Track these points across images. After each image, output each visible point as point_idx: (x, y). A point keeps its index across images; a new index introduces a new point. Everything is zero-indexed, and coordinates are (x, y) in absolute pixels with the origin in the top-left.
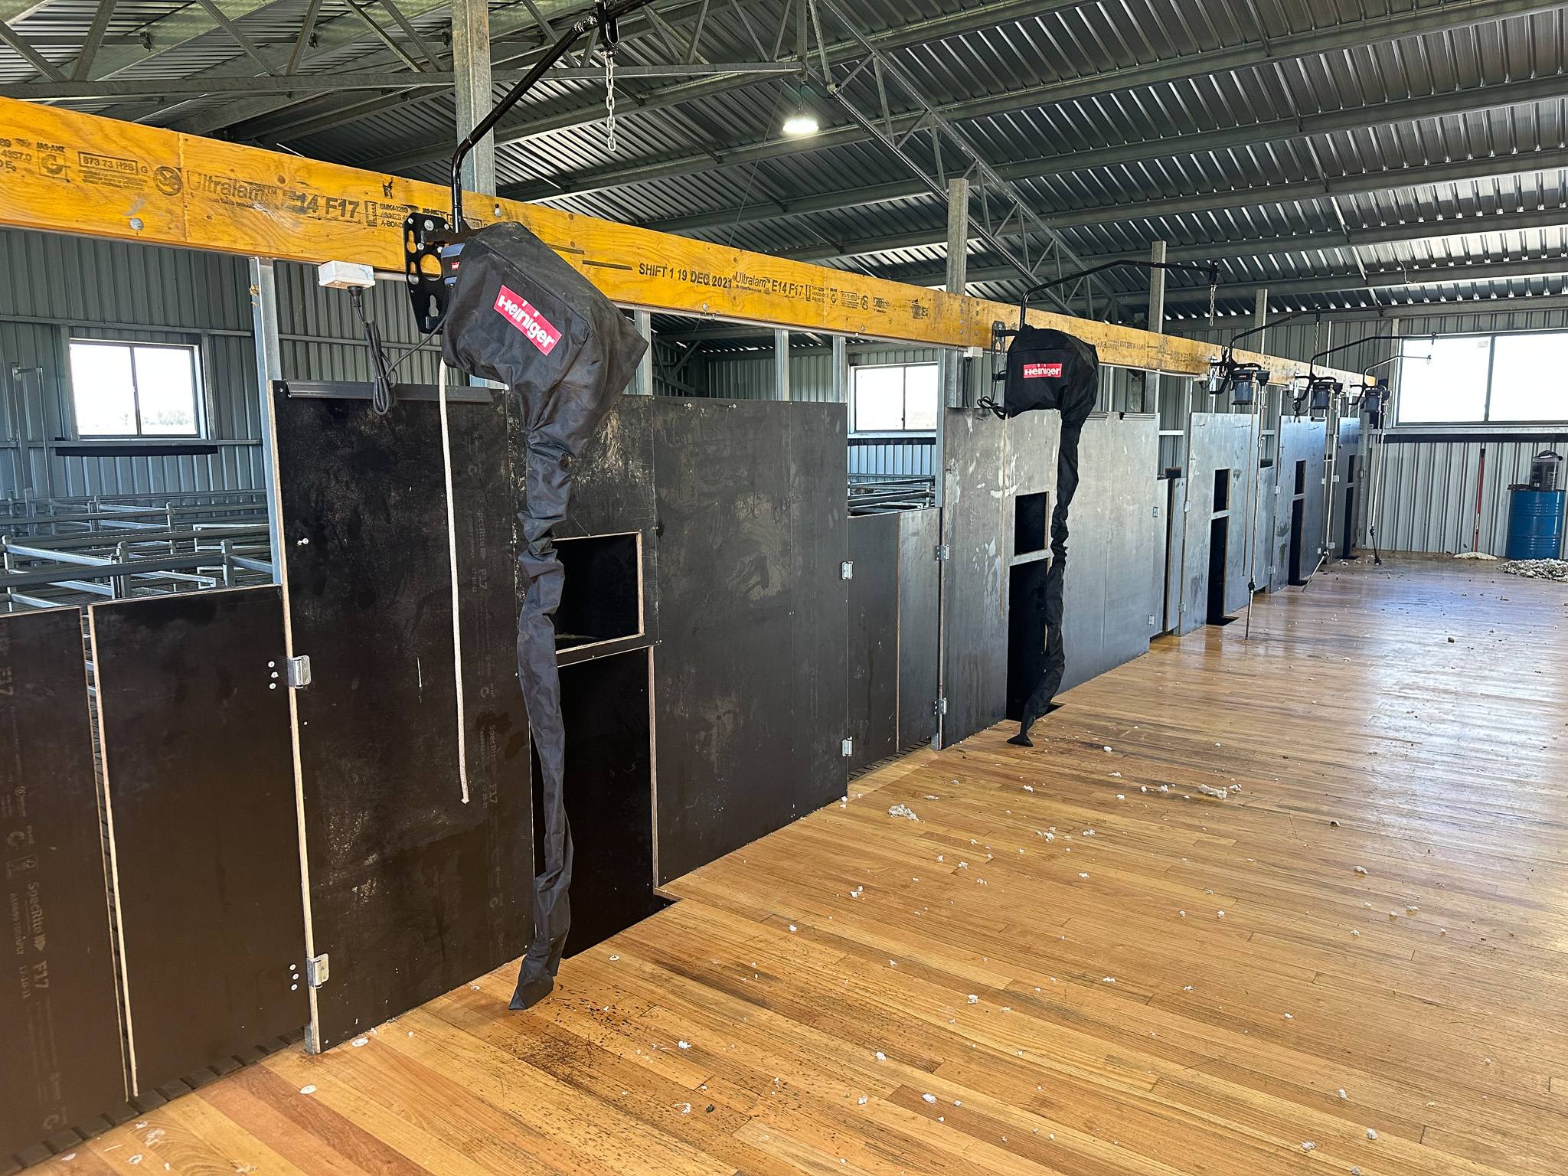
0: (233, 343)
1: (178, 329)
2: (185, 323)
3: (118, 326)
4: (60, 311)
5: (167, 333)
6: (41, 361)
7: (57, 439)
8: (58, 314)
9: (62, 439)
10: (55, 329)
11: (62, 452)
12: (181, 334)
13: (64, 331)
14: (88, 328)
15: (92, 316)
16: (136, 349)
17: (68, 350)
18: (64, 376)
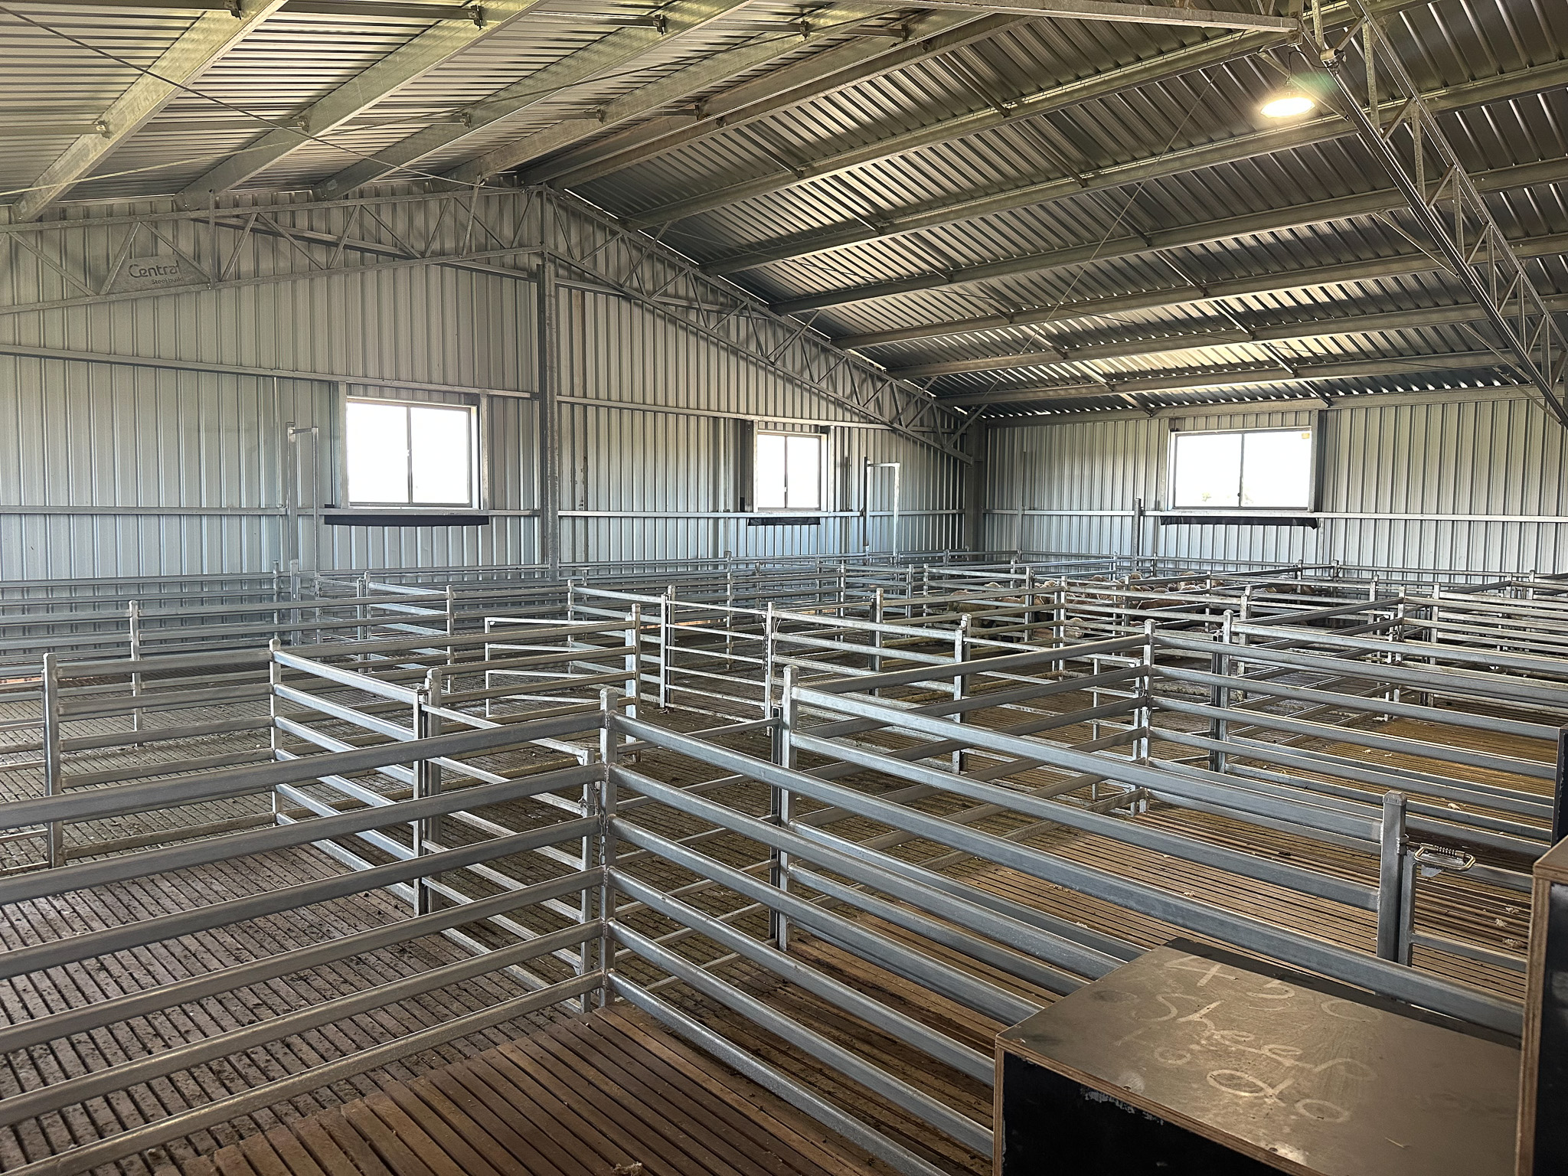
0: (511, 403)
1: (457, 389)
2: (463, 382)
3: (396, 384)
4: (339, 367)
5: (444, 392)
6: (317, 421)
7: (327, 506)
8: (337, 371)
9: (332, 506)
10: (332, 386)
11: (331, 520)
12: (460, 394)
13: (342, 389)
14: (365, 386)
15: (371, 374)
16: (413, 409)
17: (345, 409)
18: (339, 438)
